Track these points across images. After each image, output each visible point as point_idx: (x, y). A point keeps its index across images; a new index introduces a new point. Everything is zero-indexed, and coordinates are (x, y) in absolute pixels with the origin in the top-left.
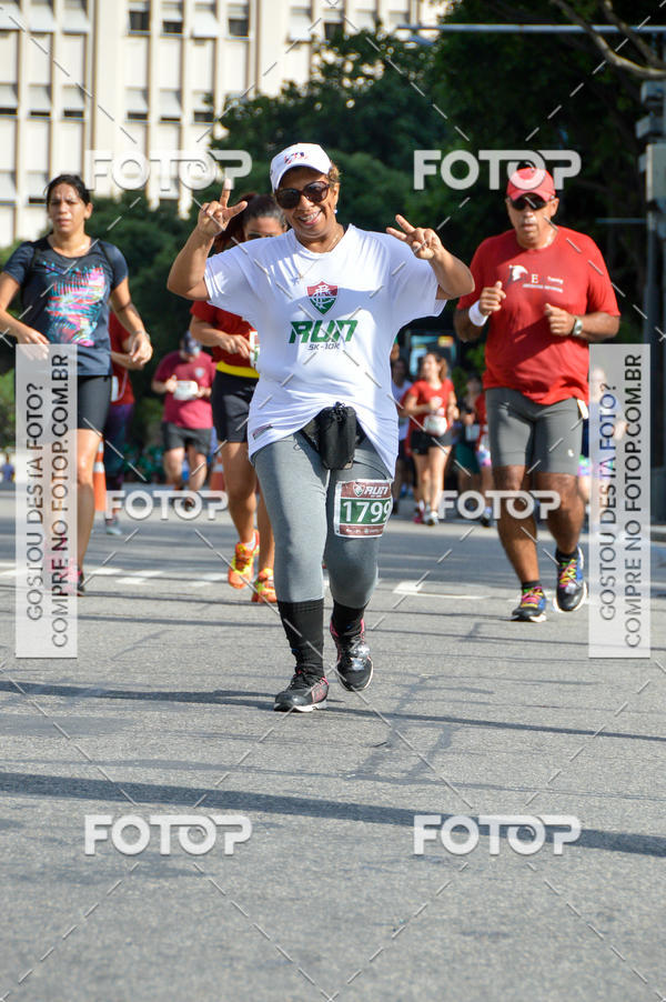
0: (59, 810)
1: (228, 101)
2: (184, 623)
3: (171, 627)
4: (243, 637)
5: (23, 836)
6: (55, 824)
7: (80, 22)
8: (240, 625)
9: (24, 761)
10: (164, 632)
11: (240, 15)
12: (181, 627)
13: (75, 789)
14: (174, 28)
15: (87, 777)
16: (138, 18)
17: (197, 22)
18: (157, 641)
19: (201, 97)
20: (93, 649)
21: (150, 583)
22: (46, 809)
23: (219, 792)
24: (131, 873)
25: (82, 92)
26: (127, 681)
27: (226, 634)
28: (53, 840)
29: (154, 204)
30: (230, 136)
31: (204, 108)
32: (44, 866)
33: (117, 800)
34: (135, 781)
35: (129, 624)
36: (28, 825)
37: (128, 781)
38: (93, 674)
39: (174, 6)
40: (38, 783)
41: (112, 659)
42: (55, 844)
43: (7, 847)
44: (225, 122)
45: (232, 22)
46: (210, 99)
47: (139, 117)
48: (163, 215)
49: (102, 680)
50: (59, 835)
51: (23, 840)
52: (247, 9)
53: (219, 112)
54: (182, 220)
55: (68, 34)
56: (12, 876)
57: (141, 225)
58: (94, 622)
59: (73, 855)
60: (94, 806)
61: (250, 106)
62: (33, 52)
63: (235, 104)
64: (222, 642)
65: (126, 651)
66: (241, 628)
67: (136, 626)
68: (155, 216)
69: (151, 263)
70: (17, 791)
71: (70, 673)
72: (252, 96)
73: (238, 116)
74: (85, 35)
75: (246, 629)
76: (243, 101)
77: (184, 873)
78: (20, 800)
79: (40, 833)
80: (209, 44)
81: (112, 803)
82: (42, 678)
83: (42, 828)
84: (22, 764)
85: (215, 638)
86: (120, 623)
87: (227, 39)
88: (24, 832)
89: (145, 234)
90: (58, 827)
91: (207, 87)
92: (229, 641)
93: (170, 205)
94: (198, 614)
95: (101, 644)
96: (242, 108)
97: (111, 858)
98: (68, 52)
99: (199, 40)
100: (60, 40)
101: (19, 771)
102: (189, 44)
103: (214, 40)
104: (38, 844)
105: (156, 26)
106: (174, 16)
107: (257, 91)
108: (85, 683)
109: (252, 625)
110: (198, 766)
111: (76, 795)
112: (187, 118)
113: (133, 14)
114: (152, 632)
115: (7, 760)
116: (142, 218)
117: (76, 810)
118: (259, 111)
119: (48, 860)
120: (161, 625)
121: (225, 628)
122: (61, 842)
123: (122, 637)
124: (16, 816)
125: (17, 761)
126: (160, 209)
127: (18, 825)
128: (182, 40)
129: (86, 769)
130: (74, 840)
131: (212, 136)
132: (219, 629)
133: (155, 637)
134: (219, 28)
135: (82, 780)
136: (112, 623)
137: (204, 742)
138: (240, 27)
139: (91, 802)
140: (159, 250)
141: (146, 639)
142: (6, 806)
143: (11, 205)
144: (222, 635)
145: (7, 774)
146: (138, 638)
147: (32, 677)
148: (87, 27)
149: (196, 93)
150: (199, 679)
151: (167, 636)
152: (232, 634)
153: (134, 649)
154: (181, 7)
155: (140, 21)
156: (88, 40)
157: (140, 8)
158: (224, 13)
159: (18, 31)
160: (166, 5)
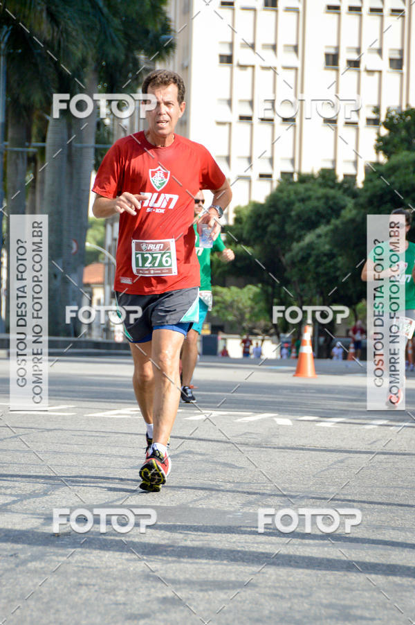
0: (280, 576)
1: (389, 111)
2: (360, 452)
3: (351, 455)
4: (398, 462)
5: (257, 593)
6: (277, 585)
7: (293, 60)
8: (397, 454)
9: (257, 543)
10: (347, 458)
11: (397, 56)
12: (358, 455)
13: (290, 562)
14: (354, 64)
15: (298, 554)
16: (331, 58)
17: (369, 60)
18: (342, 464)
19: (372, 109)
20: (301, 470)
21: (338, 426)
22: (271, 575)
23: (383, 565)
24: (326, 618)
26: (323, 491)
27: (387, 461)
28: (276, 595)
29: (340, 178)
30: (390, 134)
31: (373, 116)
32: (271, 612)
33: (318, 569)
34: (328, 557)
35: (324, 453)
36: (260, 585)
37: (324, 557)
38: (302, 486)
39: (355, 50)
40: (266, 557)
41: (314, 476)
42: (278, 598)
43: (246, 600)
44: (386, 125)
45: (391, 60)
46: (377, 110)
47: (331, 122)
48: (346, 186)
49: (307, 490)
50: (280, 592)
51: (257, 595)
52: (401, 52)
53: (383, 119)
54: (358, 188)
55: (285, 68)
56: (250, 619)
57: (332, 192)
58: (301, 451)
59: (289, 605)
60: (302, 573)
61: (403, 115)
63: (393, 113)
64: (385, 466)
65: (323, 471)
66: (397, 456)
67: (328, 455)
68: (340, 186)
69: (338, 216)
70: (253, 563)
71: (287, 485)
72: (404, 108)
73: (395, 121)
74: (296, 69)
75: (400, 457)
76: (400, 112)
77: (362, 618)
78: (255, 568)
79: (268, 591)
80: (377, 75)
81: (314, 571)
82: (268, 488)
83: (270, 587)
84: (256, 545)
85: (381, 462)
86: (318, 453)
87: (388, 72)
88: (257, 590)
89: (334, 198)
90: (279, 587)
91: (375, 103)
92: (390, 465)
93: (351, 179)
94: (369, 447)
95: (306, 466)
96: (398, 116)
97: (314, 608)
99: (370, 72)
100: (280, 72)
101: (254, 550)
102: (364, 74)
103: (380, 72)
104: (267, 598)
105: (342, 63)
106: (354, 57)
107: (407, 105)
108: (297, 492)
109: (404, 454)
111: (291, 566)
112: (362, 123)
113: (327, 55)
114: (339, 459)
115: (246, 542)
116: (332, 187)
117: (291, 576)
118: (409, 118)
119: (273, 609)
120: (345, 454)
121: (386, 456)
122: (282, 597)
123: (320, 461)
124: (253, 579)
125: (253, 543)
126: (344, 182)
127: (255, 586)
128: (359, 72)
129: (297, 549)
130: (290, 596)
131: (378, 134)
132: (382, 457)
133: (342, 462)
134: (384, 64)
135: (295, 556)
136: (313, 452)
137: (373, 531)
138: (397, 64)
139: (301, 570)
140: (344, 207)
141: (335, 463)
142: (246, 572)
143: (248, 179)
144: (384, 461)
145: (246, 552)
146: (331, 462)
147: (262, 488)
148: (299, 65)
149: (368, 106)
150: (370, 490)
151: (350, 461)
152: (391, 461)
153: (328, 469)
154: (359, 51)
155: (332, 60)
156: (299, 72)
157: (332, 51)
158: (387, 54)
159: (253, 67)
160: (349, 49)
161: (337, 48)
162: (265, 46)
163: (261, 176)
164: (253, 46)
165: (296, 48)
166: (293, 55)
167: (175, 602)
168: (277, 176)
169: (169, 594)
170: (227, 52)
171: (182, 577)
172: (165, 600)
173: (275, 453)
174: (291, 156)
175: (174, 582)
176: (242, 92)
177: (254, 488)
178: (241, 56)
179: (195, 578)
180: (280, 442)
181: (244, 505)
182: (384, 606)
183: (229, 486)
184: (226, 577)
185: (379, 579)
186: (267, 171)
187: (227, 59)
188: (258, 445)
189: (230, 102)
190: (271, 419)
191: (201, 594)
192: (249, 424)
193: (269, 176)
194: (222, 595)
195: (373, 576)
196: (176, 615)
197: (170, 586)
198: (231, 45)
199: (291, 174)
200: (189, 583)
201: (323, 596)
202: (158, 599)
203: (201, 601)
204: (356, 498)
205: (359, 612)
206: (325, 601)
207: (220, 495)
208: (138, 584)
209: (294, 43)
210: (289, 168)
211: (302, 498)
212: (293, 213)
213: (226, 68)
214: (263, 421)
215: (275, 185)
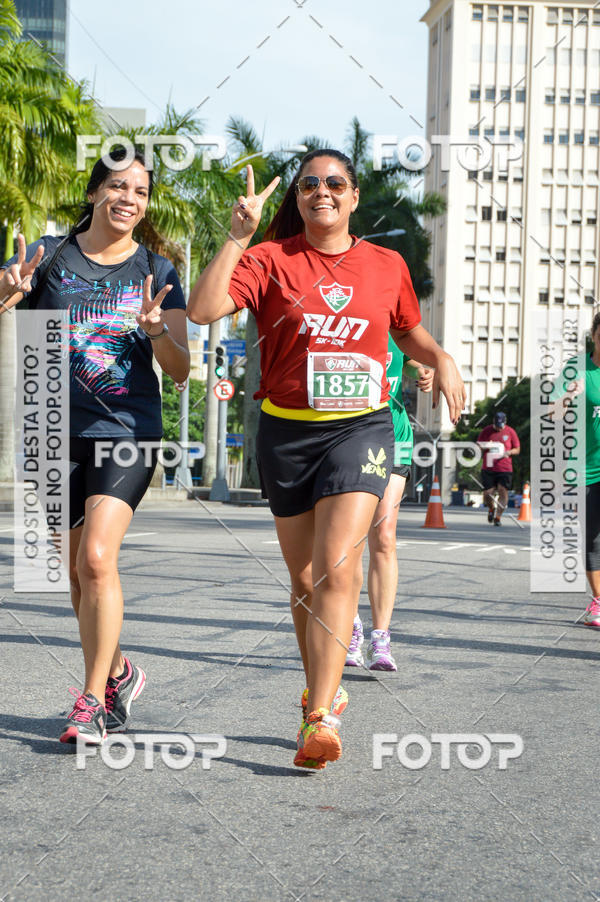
6: (506, 665)
7: (517, 298)
14: (560, 301)
16: (543, 296)
17: (570, 298)
25: (517, 329)
28: (505, 673)
36: (493, 665)
39: (560, 291)
42: (506, 675)
43: (484, 676)
50: (507, 670)
51: (491, 672)
55: (511, 303)
62: (496, 311)
74: (519, 304)
77: (566, 689)
78: (490, 654)
79: (499, 670)
80: (576, 308)
83: (500, 667)
88: (491, 669)
90: (507, 667)
97: (532, 681)
98: (512, 311)
99: (571, 306)
100: (507, 306)
102: (566, 308)
103: (578, 306)
104: (498, 675)
105: (551, 299)
106: (560, 295)
110: (571, 639)
113: (541, 294)
119: (502, 682)
122: (509, 674)
124: (488, 661)
127: (489, 666)
128: (563, 306)
134: (581, 301)
138: (590, 300)
143: (485, 381)
148: (520, 300)
154: (563, 291)
155: (544, 298)
156: (520, 307)
157: (544, 291)
158: (583, 293)
159: (488, 303)
160: (556, 290)
161: (548, 289)
162: (497, 288)
163: (494, 379)
164: (488, 288)
165: (518, 290)
166: (517, 294)
167: (432, 677)
168: (505, 379)
169: (429, 671)
170: (470, 292)
171: (438, 660)
172: (426, 676)
173: (504, 574)
174: (514, 365)
175: (432, 663)
176: (480, 321)
177: (489, 597)
178: (480, 295)
179: (447, 660)
180: (508, 565)
181: (482, 609)
182: (582, 681)
183: (471, 596)
184: (469, 660)
185: (579, 662)
186: (498, 376)
187: (470, 298)
188: (492, 567)
189: (472, 328)
190: (501, 549)
191: (451, 672)
192: (486, 553)
193: (500, 380)
194: (466, 673)
195: (574, 659)
196: (434, 686)
197: (429, 666)
198: (473, 288)
199: (516, 378)
200: (443, 664)
201: (538, 673)
202: (420, 675)
203: (451, 677)
204: (562, 605)
205: (564, 685)
206: (539, 677)
207: (465, 602)
208: (407, 664)
209: (517, 285)
210: (513, 374)
211: (523, 605)
212: (517, 406)
213: (469, 305)
214: (495, 551)
215: (504, 385)
